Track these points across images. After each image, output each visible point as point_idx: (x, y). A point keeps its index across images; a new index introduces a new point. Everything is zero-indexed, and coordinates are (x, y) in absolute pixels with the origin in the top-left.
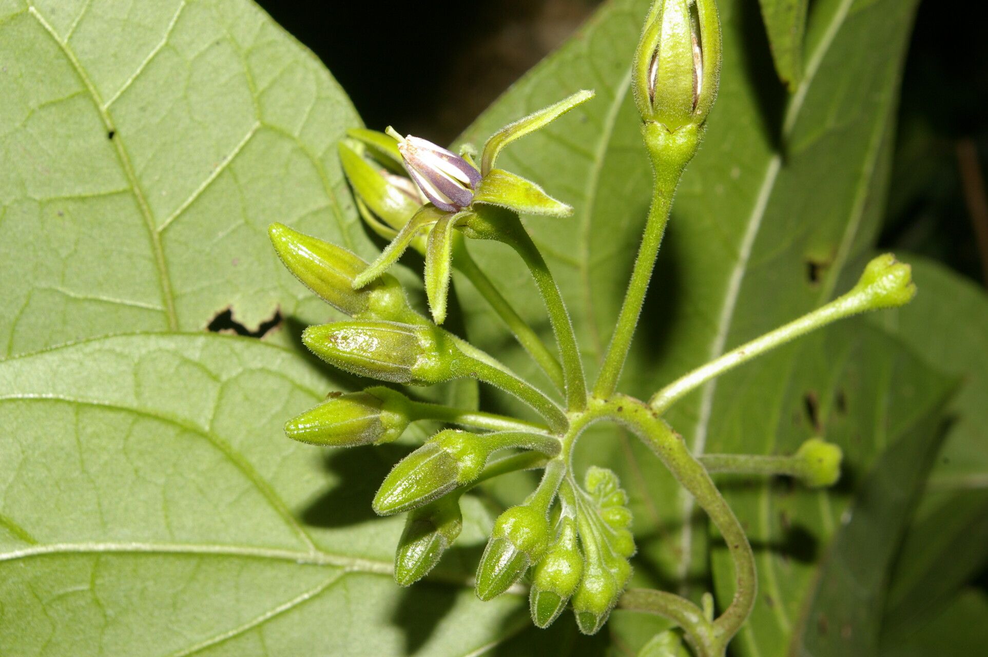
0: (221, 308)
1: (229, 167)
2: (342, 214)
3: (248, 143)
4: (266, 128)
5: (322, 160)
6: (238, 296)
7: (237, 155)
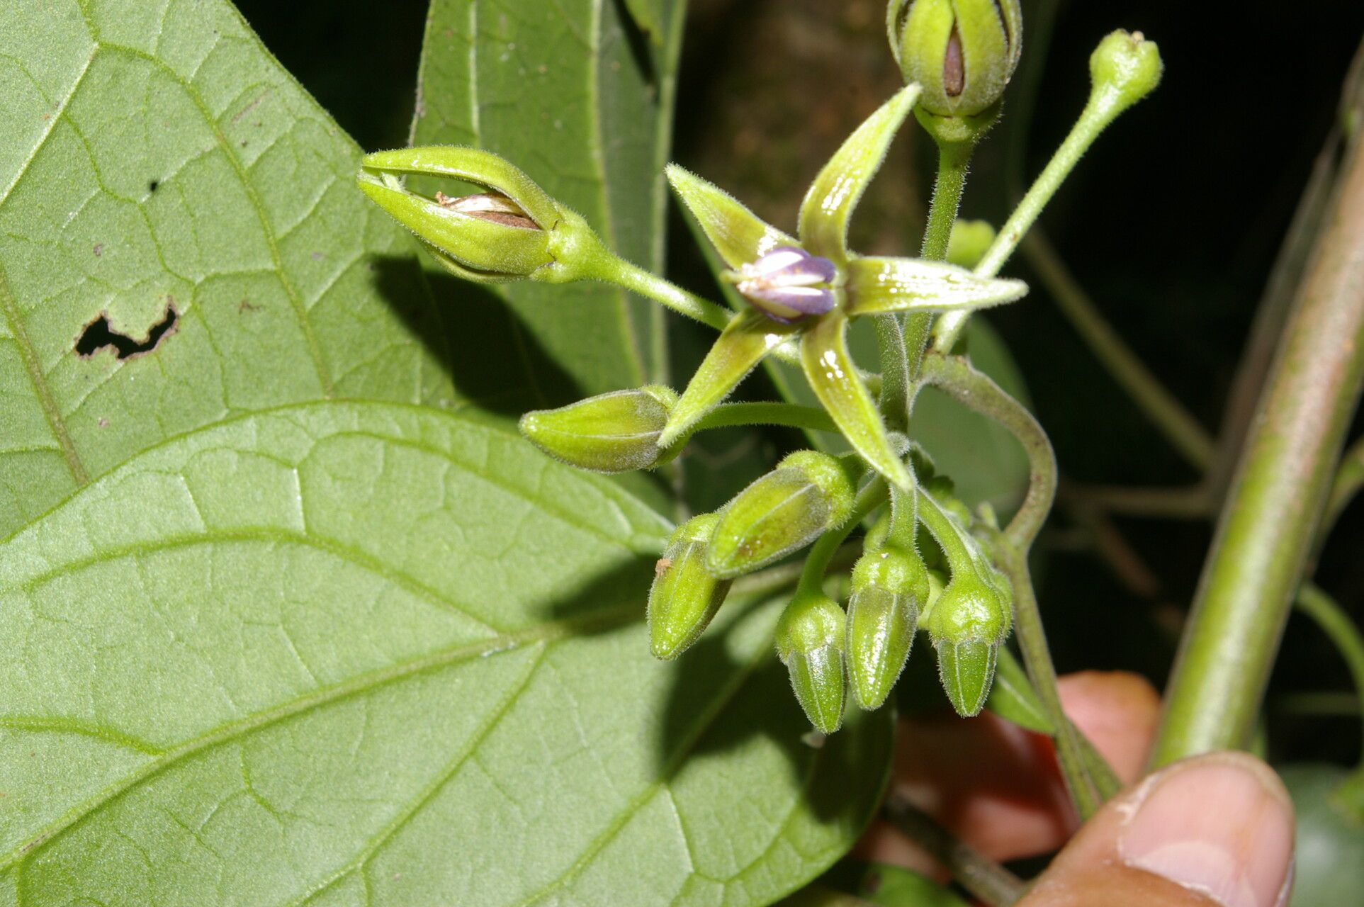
0: (91, 318)
1: (65, 117)
2: (237, 157)
3: (86, 76)
4: (107, 50)
5: (196, 83)
6: (111, 298)
7: (74, 96)
